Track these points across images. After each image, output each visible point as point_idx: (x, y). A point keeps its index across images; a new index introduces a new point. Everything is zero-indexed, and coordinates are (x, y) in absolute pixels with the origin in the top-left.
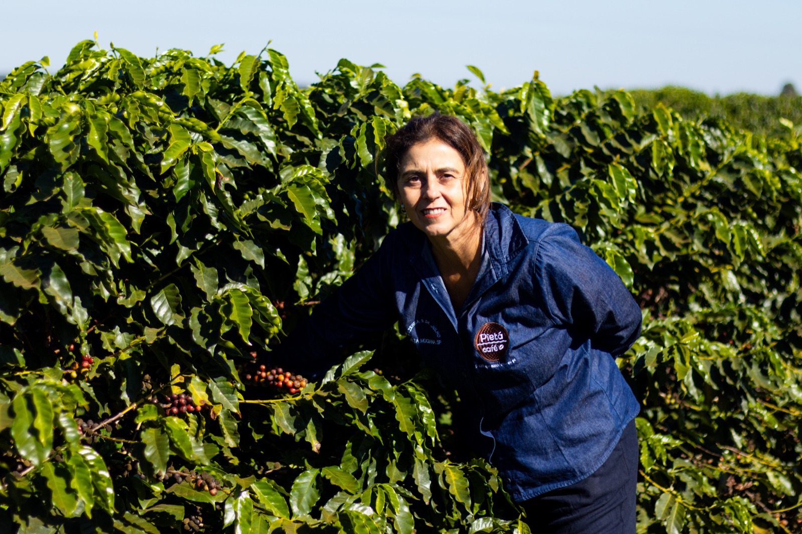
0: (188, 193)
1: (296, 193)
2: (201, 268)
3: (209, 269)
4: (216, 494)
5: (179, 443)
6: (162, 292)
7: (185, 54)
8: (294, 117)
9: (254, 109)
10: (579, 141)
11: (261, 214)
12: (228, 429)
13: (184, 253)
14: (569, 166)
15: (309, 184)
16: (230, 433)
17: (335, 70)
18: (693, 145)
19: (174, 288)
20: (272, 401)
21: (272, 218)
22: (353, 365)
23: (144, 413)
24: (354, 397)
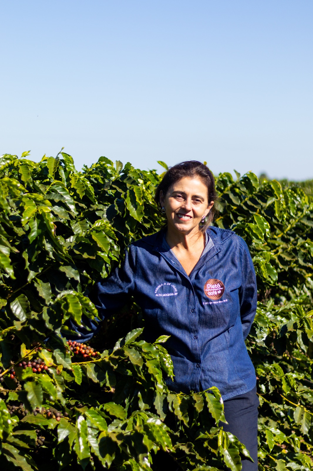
0: (37, 238)
1: (96, 236)
2: (40, 284)
3: (45, 284)
4: (60, 420)
5: (48, 390)
6: (17, 300)
7: (14, 157)
8: (83, 192)
9: (61, 187)
10: (228, 203)
11: (76, 250)
12: (58, 381)
13: (32, 275)
14: (222, 218)
15: (104, 230)
16: (59, 384)
17: (97, 164)
18: (291, 203)
19: (24, 297)
20: (84, 363)
21: (82, 252)
22: (131, 337)
23: (27, 372)
24: (133, 357)
